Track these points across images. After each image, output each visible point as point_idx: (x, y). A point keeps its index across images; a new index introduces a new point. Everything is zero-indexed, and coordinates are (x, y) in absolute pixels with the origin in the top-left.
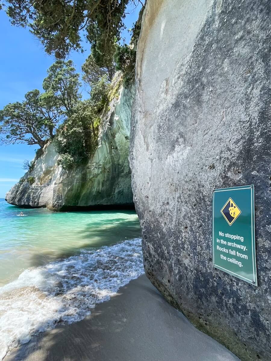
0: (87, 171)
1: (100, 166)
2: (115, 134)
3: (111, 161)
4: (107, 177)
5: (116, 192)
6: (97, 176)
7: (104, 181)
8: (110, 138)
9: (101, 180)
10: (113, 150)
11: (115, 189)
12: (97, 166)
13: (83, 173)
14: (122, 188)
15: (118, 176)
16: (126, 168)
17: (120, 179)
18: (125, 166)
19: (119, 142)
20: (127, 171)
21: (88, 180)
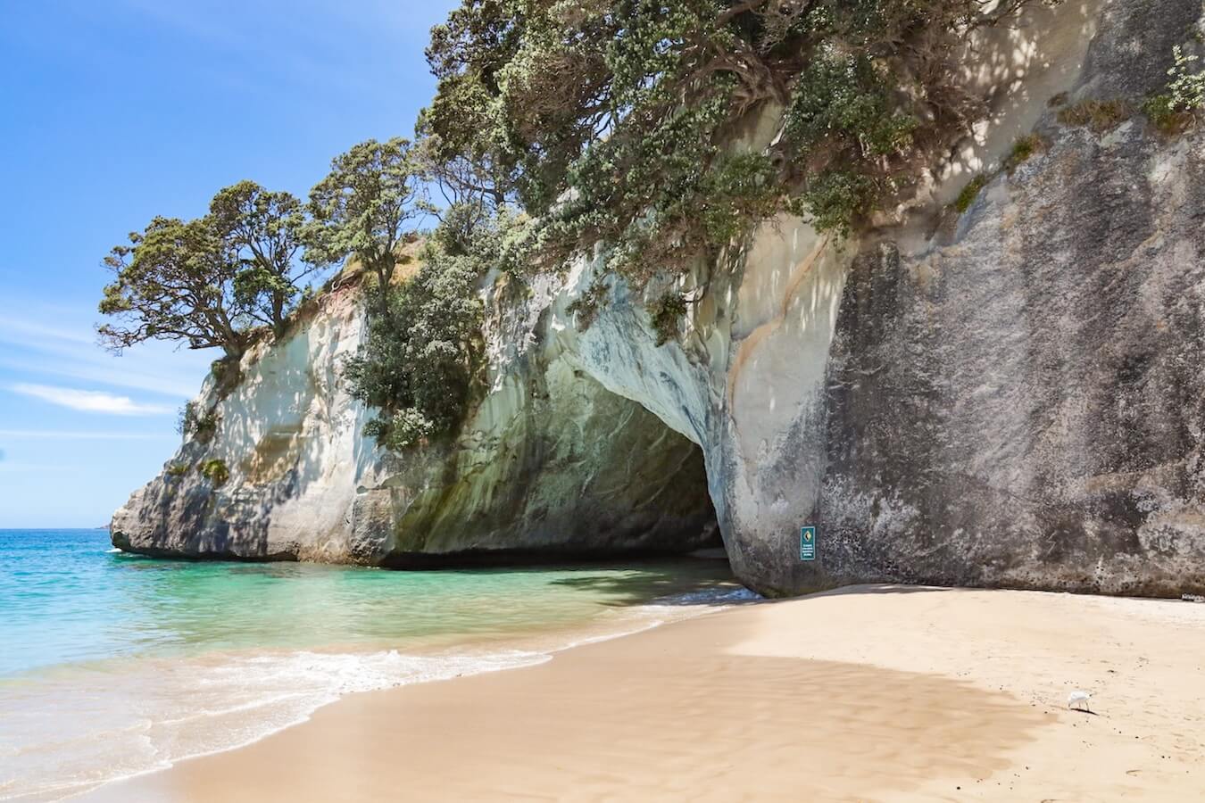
0: (460, 457)
1: (495, 442)
2: (549, 362)
3: (525, 428)
4: (509, 470)
5: (527, 512)
6: (482, 467)
7: (499, 481)
8: (534, 370)
9: (493, 480)
10: (535, 401)
11: (525, 503)
12: (485, 441)
13: (448, 460)
14: (544, 502)
15: (540, 468)
16: (562, 446)
17: (543, 477)
18: (561, 442)
19: (556, 381)
20: (565, 456)
21: (461, 479)
